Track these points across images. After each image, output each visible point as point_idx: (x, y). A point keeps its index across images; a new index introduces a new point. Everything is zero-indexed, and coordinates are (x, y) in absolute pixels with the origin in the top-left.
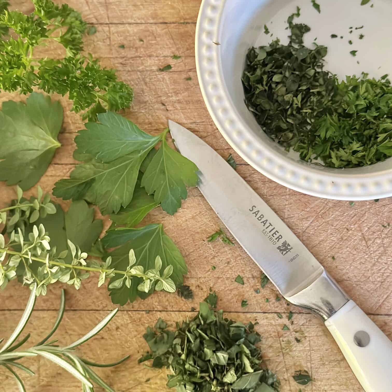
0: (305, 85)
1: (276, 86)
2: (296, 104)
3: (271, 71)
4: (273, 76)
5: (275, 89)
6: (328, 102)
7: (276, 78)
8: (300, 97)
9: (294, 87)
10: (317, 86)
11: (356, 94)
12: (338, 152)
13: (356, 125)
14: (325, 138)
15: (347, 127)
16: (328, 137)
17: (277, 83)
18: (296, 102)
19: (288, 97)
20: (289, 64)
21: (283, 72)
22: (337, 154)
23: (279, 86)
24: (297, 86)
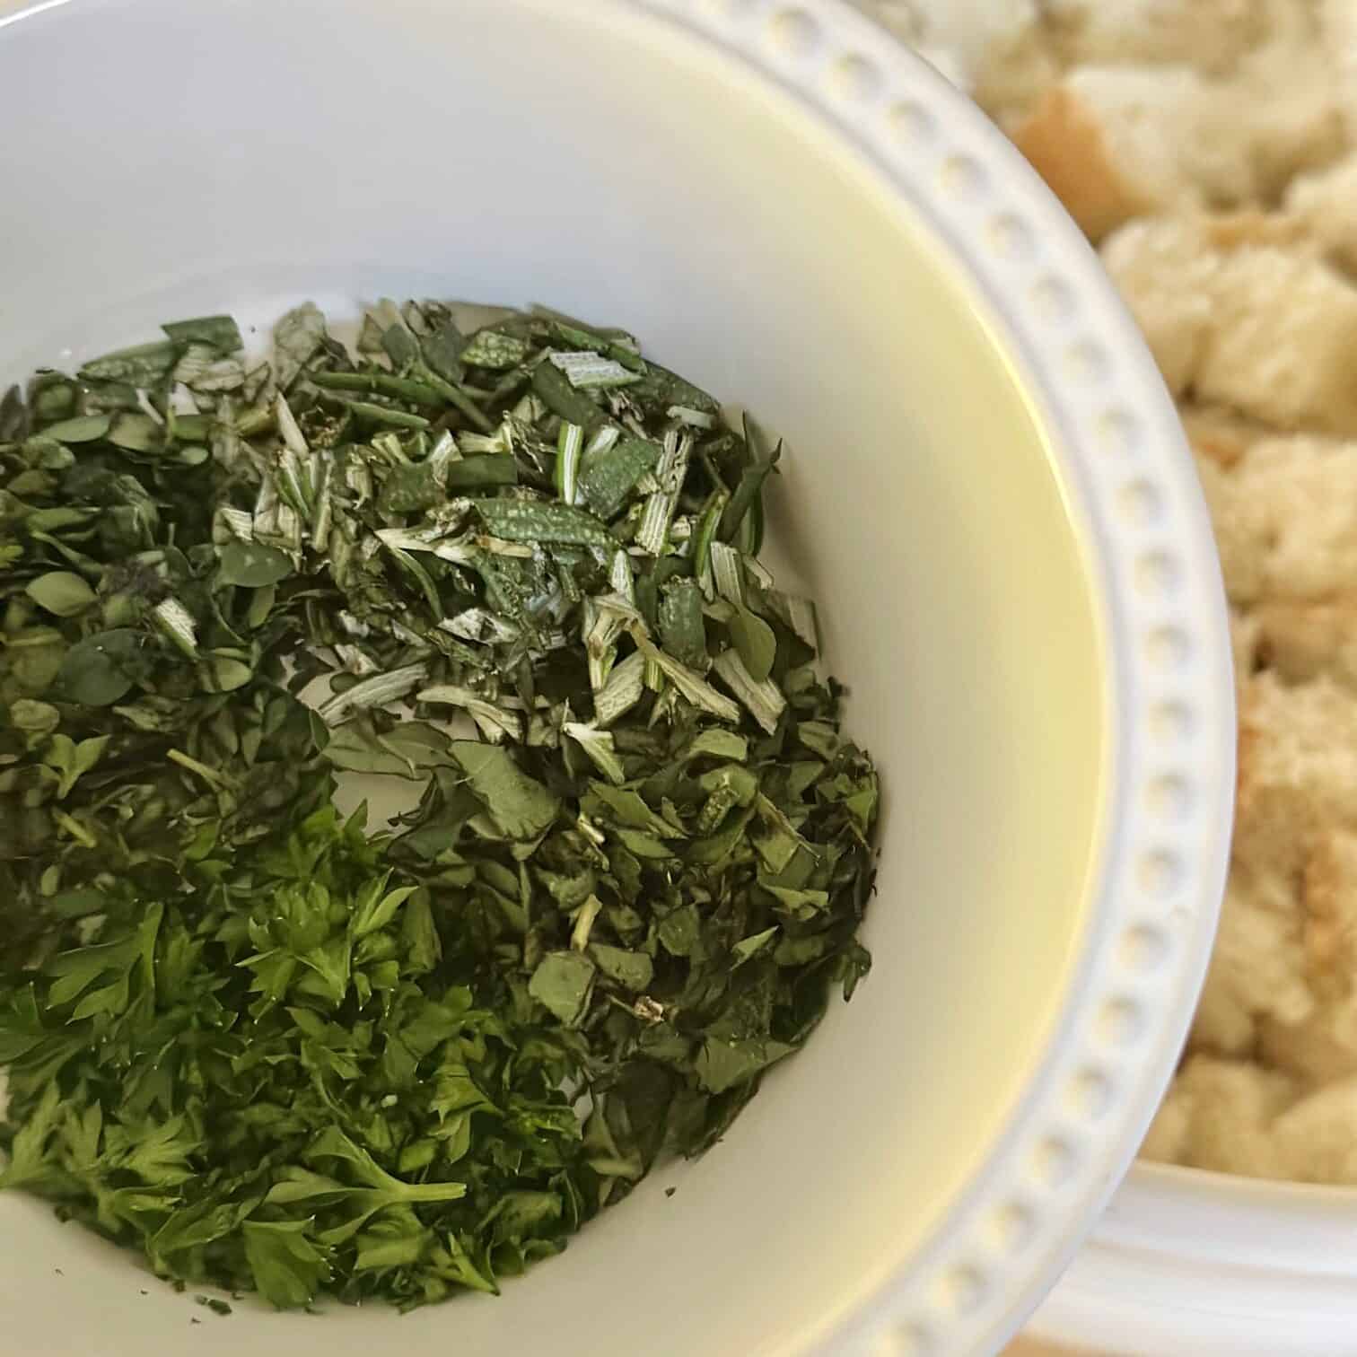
0: (161, 713)
1: (28, 624)
2: (58, 770)
3: (48, 546)
4: (43, 569)
5: (11, 634)
6: (210, 856)
7: (52, 590)
8: (91, 749)
9: (98, 690)
10: (222, 750)
11: (338, 912)
12: (73, 1120)
13: (241, 1050)
14: (68, 1008)
15: (190, 1038)
16: (79, 1014)
17: (39, 616)
18: (60, 757)
19: (32, 715)
20: (162, 569)
21: (103, 584)
22: (62, 1121)
23: (42, 636)
24: (120, 694)
